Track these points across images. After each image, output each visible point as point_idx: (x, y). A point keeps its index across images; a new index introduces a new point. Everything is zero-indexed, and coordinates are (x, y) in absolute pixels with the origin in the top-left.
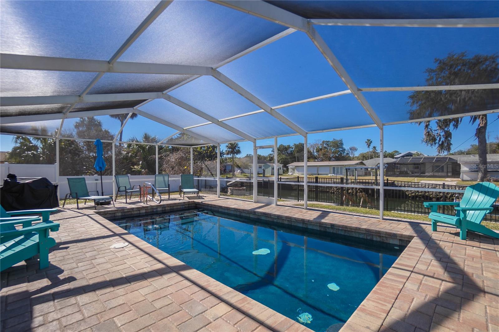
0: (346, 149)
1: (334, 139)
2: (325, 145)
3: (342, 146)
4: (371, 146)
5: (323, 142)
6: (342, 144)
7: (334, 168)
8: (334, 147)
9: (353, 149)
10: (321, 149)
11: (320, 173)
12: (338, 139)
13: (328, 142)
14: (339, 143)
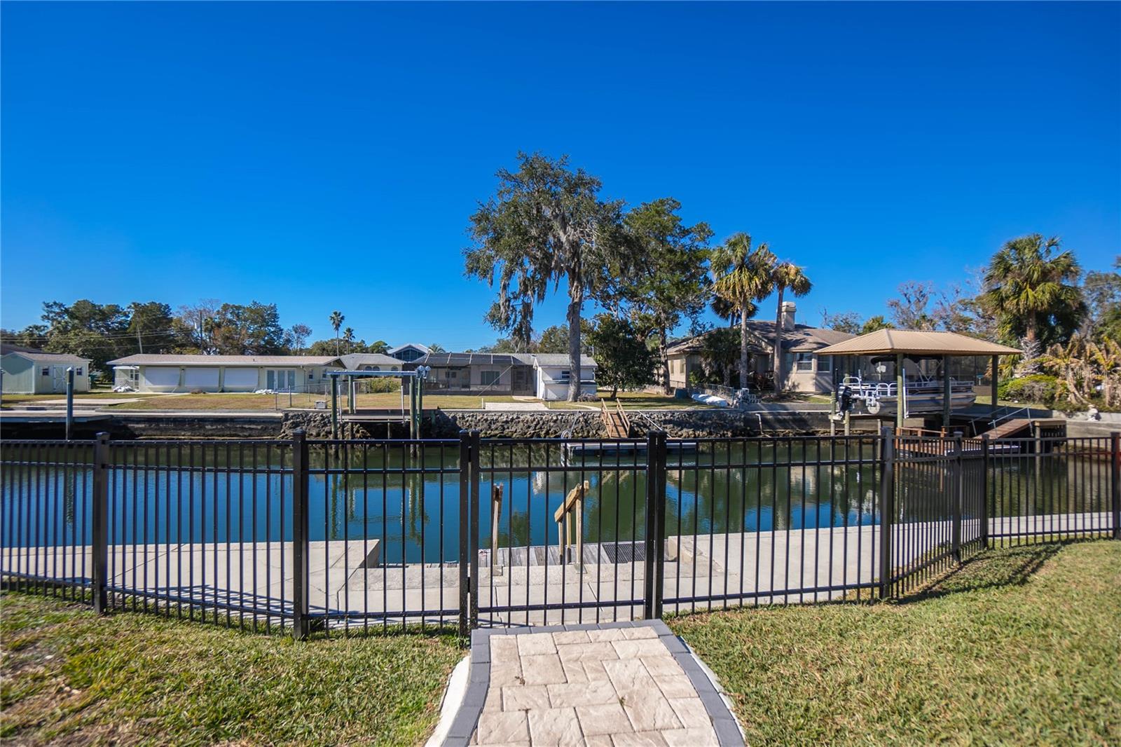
0: (285, 330)
1: (255, 303)
2: (229, 316)
3: (274, 321)
4: (343, 328)
5: (226, 307)
6: (275, 316)
7: (270, 374)
8: (254, 322)
9: (303, 331)
10: (219, 325)
11: (227, 386)
12: (265, 303)
13: (239, 308)
14: (269, 315)
